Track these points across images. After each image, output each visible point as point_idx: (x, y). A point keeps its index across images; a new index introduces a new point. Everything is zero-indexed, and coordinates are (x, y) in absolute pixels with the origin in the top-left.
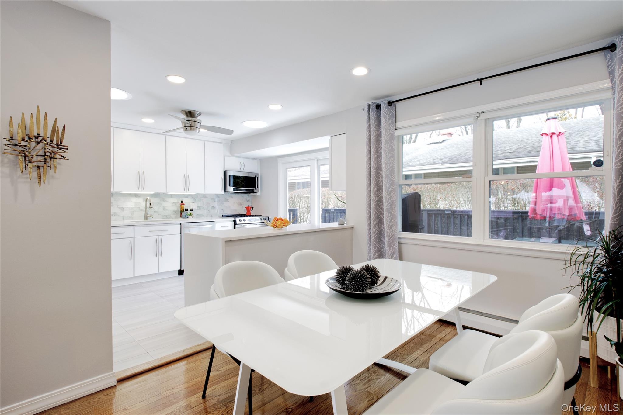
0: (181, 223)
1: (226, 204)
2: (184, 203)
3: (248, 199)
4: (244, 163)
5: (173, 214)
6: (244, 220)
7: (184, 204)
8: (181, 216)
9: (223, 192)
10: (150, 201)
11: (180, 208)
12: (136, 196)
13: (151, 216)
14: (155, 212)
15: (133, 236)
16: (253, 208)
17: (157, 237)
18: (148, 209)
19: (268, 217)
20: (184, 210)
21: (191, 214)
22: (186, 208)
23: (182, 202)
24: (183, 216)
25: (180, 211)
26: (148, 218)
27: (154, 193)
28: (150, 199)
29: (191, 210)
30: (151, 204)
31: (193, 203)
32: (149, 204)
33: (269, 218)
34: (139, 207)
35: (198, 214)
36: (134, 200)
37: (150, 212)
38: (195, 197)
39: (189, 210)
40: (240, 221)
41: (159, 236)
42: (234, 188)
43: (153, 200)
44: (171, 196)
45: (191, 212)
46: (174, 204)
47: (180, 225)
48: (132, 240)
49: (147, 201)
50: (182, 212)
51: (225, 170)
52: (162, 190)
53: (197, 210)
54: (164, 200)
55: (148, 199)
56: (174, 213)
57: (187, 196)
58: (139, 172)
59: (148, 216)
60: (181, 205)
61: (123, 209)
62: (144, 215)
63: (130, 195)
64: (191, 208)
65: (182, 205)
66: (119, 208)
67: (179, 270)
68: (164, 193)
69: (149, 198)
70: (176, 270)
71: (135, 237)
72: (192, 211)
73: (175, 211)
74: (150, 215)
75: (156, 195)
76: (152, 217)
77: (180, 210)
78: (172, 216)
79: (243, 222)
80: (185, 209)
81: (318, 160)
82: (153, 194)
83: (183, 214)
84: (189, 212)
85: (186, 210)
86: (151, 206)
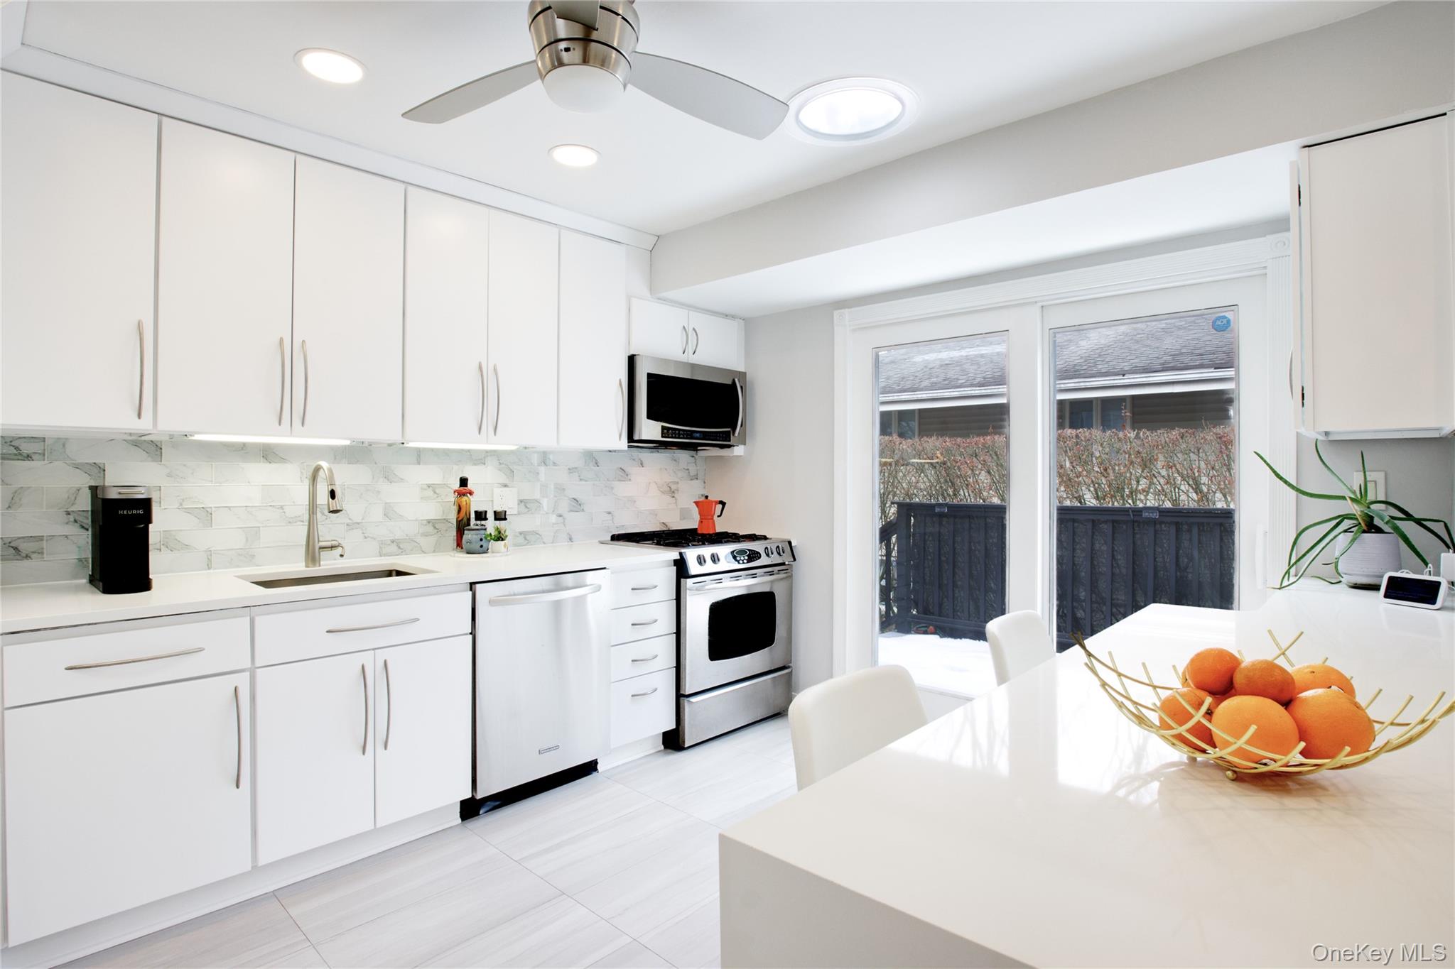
0: (472, 584)
1: (624, 489)
2: (470, 486)
3: (693, 470)
4: (694, 329)
5: (425, 535)
6: (715, 559)
7: (471, 493)
8: (459, 545)
9: (624, 444)
10: (331, 480)
11: (455, 508)
12: (268, 453)
13: (332, 547)
14: (351, 526)
15: (249, 665)
16: (723, 504)
17: (367, 659)
18: (323, 514)
19: (790, 543)
20: (473, 516)
21: (500, 532)
22: (481, 509)
23: (464, 482)
24: (469, 542)
25: (454, 522)
26: (324, 554)
27: (347, 443)
28: (330, 470)
29: (500, 516)
30: (338, 493)
31: (506, 486)
32: (326, 494)
33: (793, 545)
34: (282, 507)
35: (521, 533)
36: (259, 473)
37: (329, 529)
38: (509, 463)
39: (490, 516)
40: (701, 560)
41: (374, 649)
42: (663, 428)
43: (346, 476)
44: (419, 456)
45: (501, 524)
46: (429, 493)
47: (470, 593)
48: (243, 681)
49: (319, 480)
50: (462, 526)
51: (632, 353)
52: (384, 431)
53: (519, 514)
54: (389, 477)
55: (321, 473)
56: (430, 529)
57: (479, 458)
58: (281, 340)
59: (321, 548)
60: (461, 494)
61: (206, 516)
62: (304, 542)
63: (242, 451)
64: (499, 509)
65: (464, 494)
66: (189, 511)
67: (463, 803)
68: (390, 445)
69: (324, 464)
70: (455, 803)
71: (257, 665)
72: (505, 519)
73: (432, 523)
74: (329, 544)
75: (358, 453)
76: (339, 551)
77: (453, 517)
78: (422, 541)
79: (709, 567)
80: (476, 512)
81: (1042, 307)
82: (345, 448)
83: (468, 536)
84: (491, 525)
85: (481, 516)
86: (334, 504)
